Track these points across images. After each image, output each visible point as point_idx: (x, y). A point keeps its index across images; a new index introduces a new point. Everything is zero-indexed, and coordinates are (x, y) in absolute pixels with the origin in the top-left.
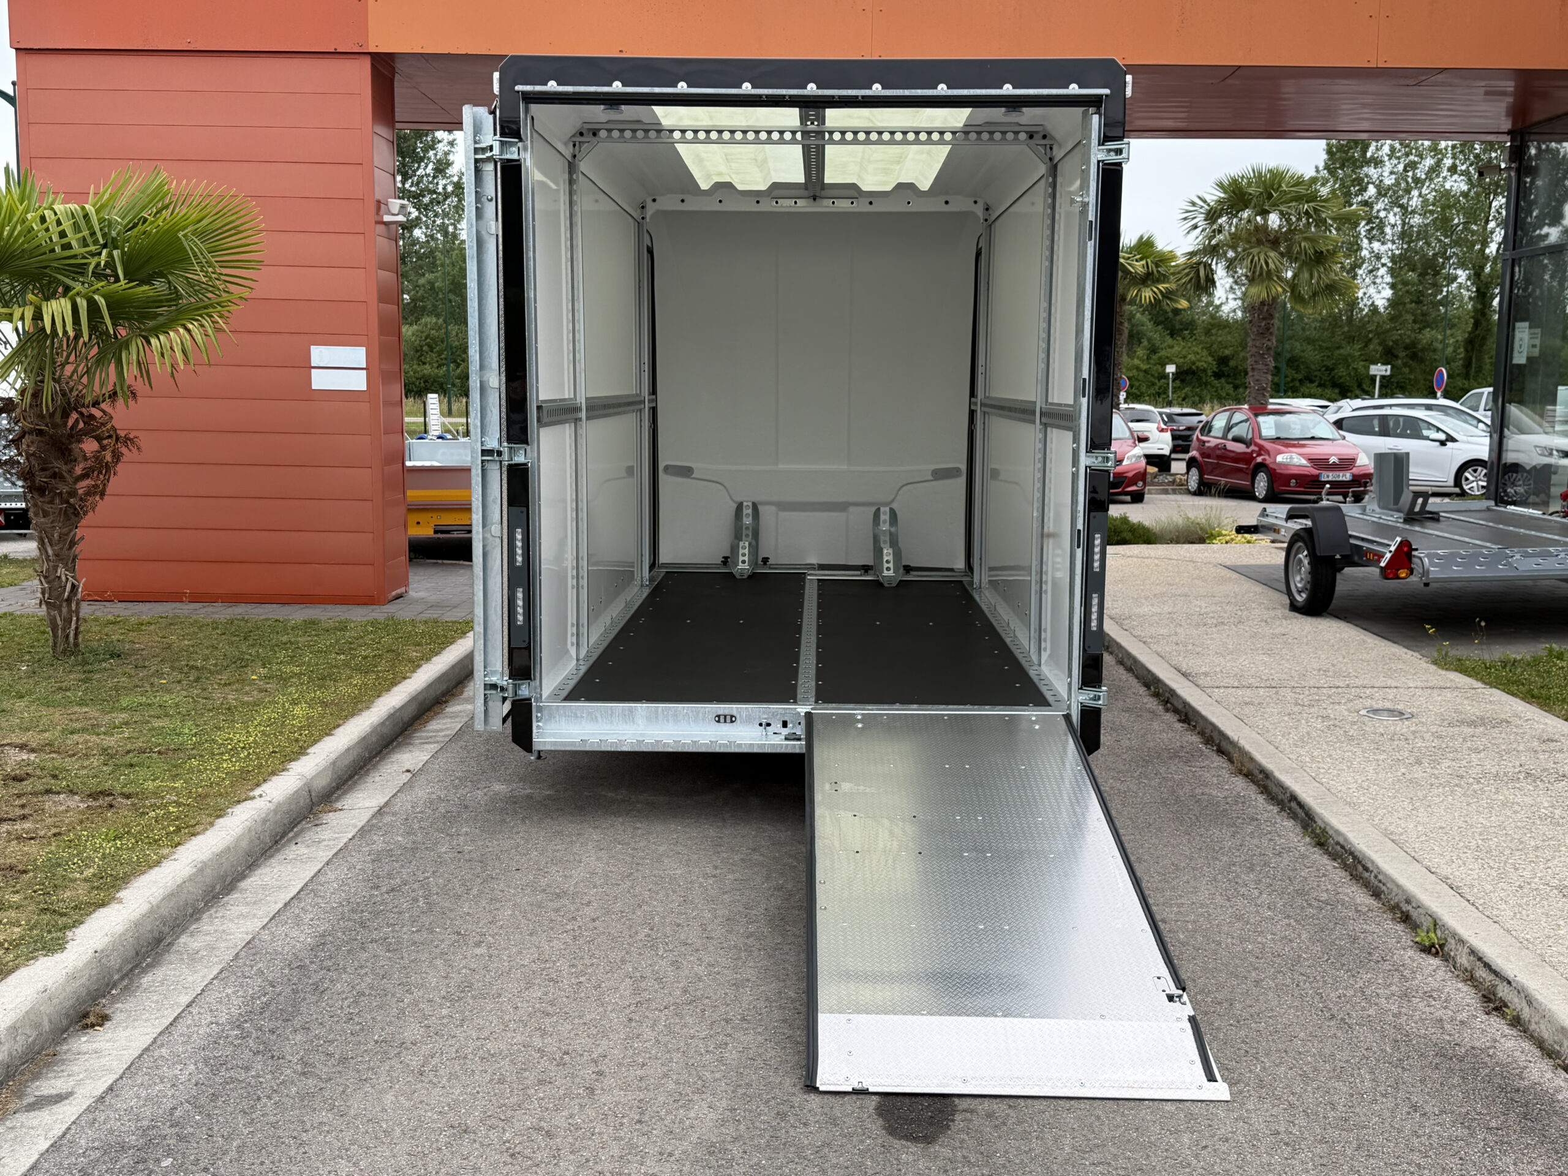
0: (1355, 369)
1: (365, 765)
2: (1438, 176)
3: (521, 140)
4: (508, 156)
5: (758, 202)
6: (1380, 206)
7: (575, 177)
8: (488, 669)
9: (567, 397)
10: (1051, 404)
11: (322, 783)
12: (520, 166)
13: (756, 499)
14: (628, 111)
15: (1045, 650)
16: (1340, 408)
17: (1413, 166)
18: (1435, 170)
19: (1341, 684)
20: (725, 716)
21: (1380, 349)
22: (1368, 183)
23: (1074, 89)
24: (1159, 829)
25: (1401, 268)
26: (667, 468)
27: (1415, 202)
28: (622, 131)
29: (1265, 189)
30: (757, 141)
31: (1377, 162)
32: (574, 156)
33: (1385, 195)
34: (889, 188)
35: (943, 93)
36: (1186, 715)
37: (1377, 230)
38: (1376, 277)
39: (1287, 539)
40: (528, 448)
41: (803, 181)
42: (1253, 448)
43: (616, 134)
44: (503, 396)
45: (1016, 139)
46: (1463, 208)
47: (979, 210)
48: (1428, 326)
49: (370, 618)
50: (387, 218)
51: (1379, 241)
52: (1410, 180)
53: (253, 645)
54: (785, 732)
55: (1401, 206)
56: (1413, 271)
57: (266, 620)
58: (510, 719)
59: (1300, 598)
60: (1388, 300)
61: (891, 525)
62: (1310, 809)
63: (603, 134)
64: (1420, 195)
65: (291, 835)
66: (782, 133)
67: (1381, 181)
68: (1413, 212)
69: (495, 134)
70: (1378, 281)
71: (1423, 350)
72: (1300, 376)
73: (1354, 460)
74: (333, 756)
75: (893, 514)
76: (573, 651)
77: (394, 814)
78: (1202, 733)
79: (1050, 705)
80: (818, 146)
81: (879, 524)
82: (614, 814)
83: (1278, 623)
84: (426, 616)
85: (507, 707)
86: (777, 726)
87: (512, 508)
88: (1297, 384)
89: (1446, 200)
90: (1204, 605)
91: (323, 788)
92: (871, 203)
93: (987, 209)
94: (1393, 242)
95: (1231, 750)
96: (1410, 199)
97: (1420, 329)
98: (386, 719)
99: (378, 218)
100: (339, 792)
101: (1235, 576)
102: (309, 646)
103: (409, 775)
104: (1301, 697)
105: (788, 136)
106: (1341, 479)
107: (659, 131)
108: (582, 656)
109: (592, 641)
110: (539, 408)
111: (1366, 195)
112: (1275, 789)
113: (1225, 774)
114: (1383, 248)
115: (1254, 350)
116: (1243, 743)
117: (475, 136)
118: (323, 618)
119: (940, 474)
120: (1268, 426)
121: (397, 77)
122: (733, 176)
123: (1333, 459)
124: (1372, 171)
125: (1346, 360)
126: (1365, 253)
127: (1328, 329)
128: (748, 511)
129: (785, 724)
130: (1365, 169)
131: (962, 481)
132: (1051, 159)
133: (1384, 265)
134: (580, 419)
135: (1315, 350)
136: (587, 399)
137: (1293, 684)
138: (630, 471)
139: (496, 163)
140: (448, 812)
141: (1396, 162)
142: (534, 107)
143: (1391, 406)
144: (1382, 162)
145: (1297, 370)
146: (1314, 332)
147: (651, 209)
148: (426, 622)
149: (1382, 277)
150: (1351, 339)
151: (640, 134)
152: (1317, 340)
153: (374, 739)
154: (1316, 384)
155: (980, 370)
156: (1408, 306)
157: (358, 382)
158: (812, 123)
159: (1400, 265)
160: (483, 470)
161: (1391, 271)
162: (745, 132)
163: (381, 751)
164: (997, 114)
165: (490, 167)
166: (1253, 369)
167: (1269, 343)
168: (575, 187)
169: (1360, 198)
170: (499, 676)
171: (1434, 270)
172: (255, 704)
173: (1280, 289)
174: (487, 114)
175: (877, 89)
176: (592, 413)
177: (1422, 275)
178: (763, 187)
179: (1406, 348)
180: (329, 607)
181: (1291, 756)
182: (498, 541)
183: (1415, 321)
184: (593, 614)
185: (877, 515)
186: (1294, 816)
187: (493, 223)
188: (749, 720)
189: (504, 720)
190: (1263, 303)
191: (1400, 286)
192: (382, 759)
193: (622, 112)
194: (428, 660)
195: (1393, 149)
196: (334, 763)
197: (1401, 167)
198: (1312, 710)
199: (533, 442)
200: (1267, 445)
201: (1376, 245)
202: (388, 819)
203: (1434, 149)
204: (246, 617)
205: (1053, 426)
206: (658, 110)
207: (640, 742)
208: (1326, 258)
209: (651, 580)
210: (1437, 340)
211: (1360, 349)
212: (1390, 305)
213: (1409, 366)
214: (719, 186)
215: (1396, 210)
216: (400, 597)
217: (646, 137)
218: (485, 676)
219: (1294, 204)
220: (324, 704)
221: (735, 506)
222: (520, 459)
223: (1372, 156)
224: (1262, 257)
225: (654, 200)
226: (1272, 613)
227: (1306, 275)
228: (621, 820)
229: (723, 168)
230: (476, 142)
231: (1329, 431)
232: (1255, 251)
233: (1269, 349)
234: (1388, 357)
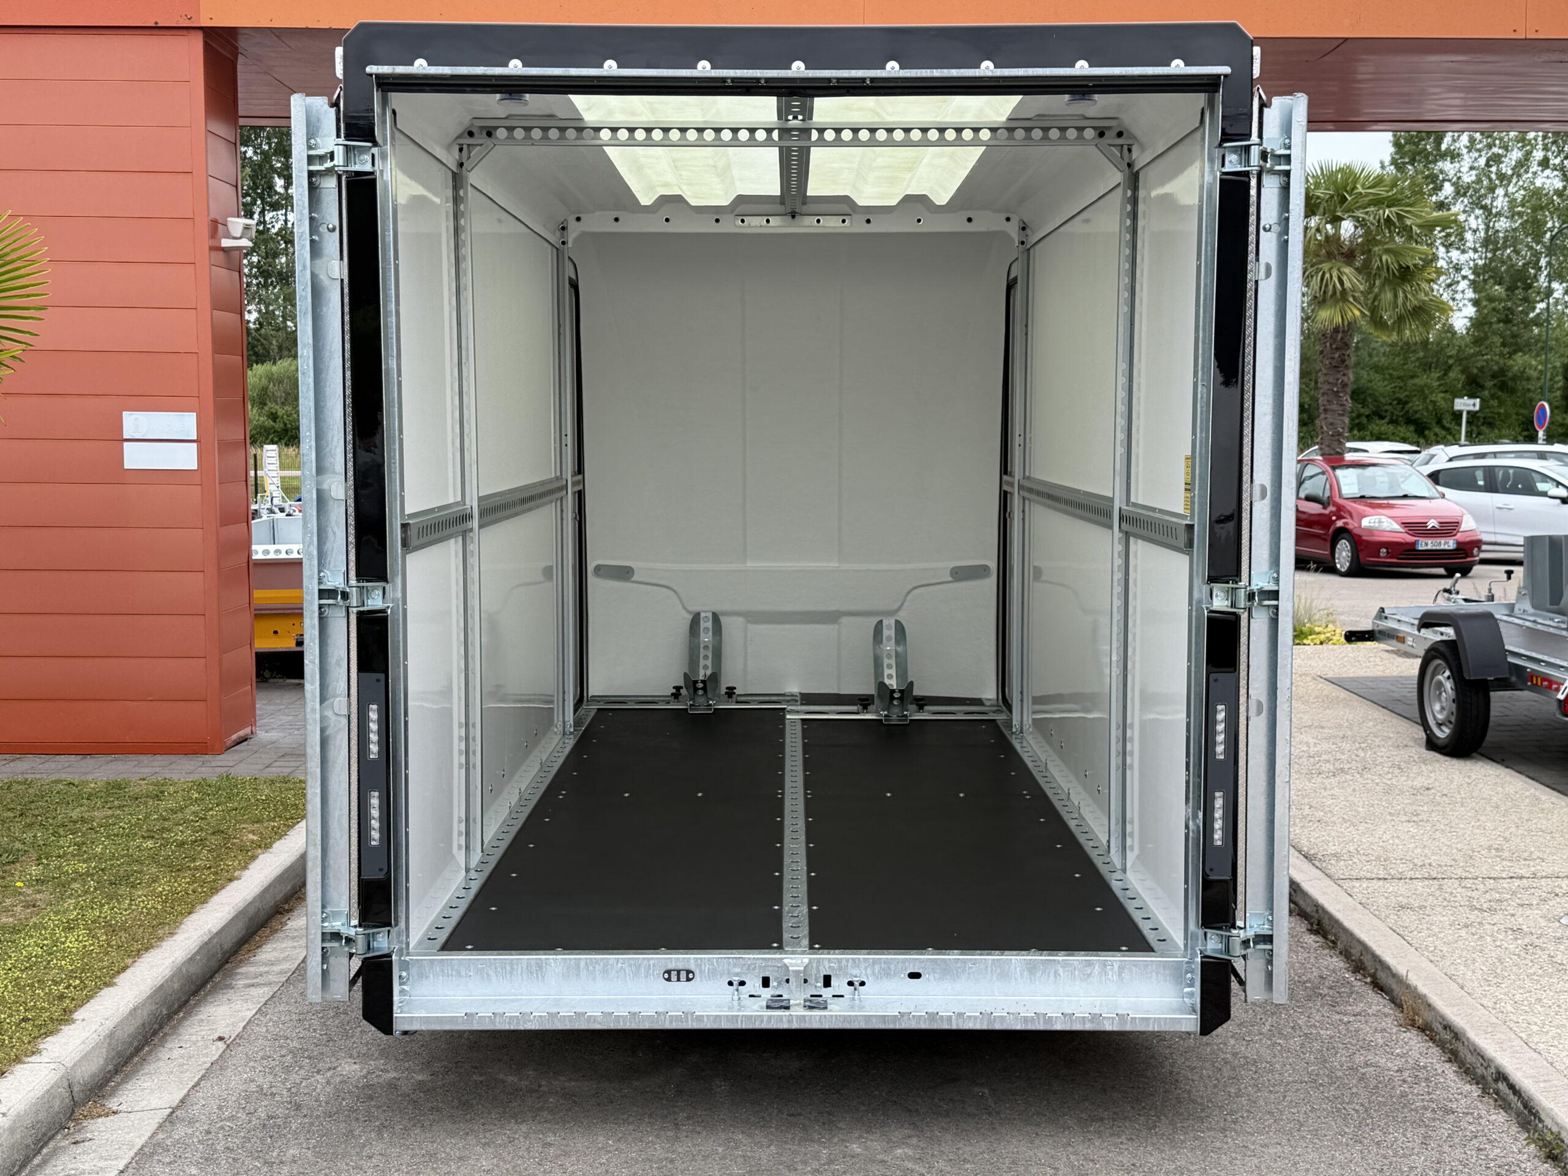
0: (1434, 403)
1: (161, 1027)
2: (1527, 172)
3: (375, 144)
4: (357, 168)
5: (717, 221)
6: (1457, 208)
7: (461, 193)
8: (328, 910)
9: (451, 501)
10: (1135, 505)
11: (93, 1067)
12: (374, 181)
13: (717, 608)
14: (535, 102)
15: (1132, 849)
16: (1433, 456)
17: (1497, 159)
18: (1522, 165)
19: (1523, 872)
20: (679, 972)
21: (1463, 377)
22: (1444, 180)
23: (1178, 67)
24: (1315, 1133)
25: (1485, 281)
26: (598, 569)
27: (1500, 202)
28: (527, 129)
29: (1337, 190)
30: (718, 143)
31: (1453, 156)
32: (461, 165)
33: (1464, 195)
34: (893, 202)
35: (989, 74)
36: (1319, 923)
37: (1455, 235)
38: (1456, 292)
39: (1422, 653)
40: (388, 587)
41: (779, 194)
42: (1332, 508)
43: (519, 134)
44: (351, 510)
45: (1080, 137)
46: (1557, 209)
47: (1013, 230)
48: (1520, 350)
49: (196, 777)
50: (226, 243)
51: (1458, 249)
52: (1493, 176)
53: (30, 826)
54: (767, 994)
55: (1484, 208)
56: (1500, 284)
57: (57, 782)
58: (359, 983)
59: (1443, 734)
60: (1471, 318)
61: (897, 643)
62: (1530, 1099)
63: (501, 133)
64: (1506, 195)
65: (36, 1161)
66: (752, 131)
67: (1459, 178)
68: (1499, 214)
69: (338, 136)
70: (1458, 296)
71: (1514, 378)
72: (1367, 412)
73: (1457, 524)
74: (110, 1025)
75: (900, 629)
76: (461, 856)
77: (191, 1122)
78: (1346, 954)
79: (1153, 951)
80: (801, 149)
81: (881, 642)
82: (514, 1116)
83: (1415, 769)
84: (274, 771)
85: (356, 964)
86: (754, 984)
87: (363, 675)
88: (1364, 420)
89: (1537, 199)
90: (1312, 741)
91: (93, 1076)
92: (868, 221)
93: (1024, 229)
94: (1475, 250)
95: (1394, 986)
96: (1494, 199)
97: (1511, 354)
98: (198, 952)
99: (214, 243)
100: (118, 1078)
101: (1343, 694)
102: (107, 826)
103: (221, 1045)
104: (1475, 894)
105: (761, 135)
106: (1442, 547)
107: (580, 130)
108: (473, 864)
109: (490, 833)
110: (404, 526)
111: (1441, 196)
112: (1470, 1058)
113: (1389, 1023)
114: (1464, 258)
115: (1326, 387)
116: (1414, 980)
117: (308, 140)
118: (134, 778)
119: (961, 574)
120: (1349, 482)
121: (241, 60)
122: (684, 187)
123: (1432, 523)
124: (1447, 166)
125: (1421, 391)
126: (1441, 263)
127: (1399, 355)
128: (706, 624)
129: (766, 982)
130: (1440, 164)
131: (990, 584)
132: (1129, 165)
133: (1464, 277)
134: (471, 530)
135: (1384, 380)
136: (480, 499)
137: (1460, 872)
138: (548, 572)
139: (339, 177)
140: (270, 1117)
141: (1476, 155)
142: (397, 99)
143: (1495, 455)
144: (1459, 155)
145: (1364, 403)
146: (1383, 359)
147: (574, 231)
148: (273, 782)
149: (1463, 292)
150: (1427, 367)
151: (554, 134)
152: (1387, 368)
153: (176, 986)
154: (1387, 420)
155: (1017, 441)
156: (1495, 326)
157: (186, 458)
158: (795, 118)
159: (1483, 276)
160: (322, 618)
161: (1474, 285)
162: (701, 130)
163: (187, 1002)
164: (1059, 103)
165: (330, 183)
166: (1325, 410)
167: (1345, 379)
168: (462, 207)
169: (1434, 198)
170: (344, 920)
171: (1525, 283)
172: (15, 930)
173: (1357, 313)
174: (326, 107)
175: (892, 69)
176: (486, 519)
177: (1511, 289)
178: (725, 202)
179: (1494, 376)
180: (145, 759)
181: (1484, 1002)
182: (345, 721)
183: (1504, 345)
184: (491, 792)
185: (878, 629)
186: (1504, 1105)
187: (336, 263)
188: (713, 974)
189: (353, 982)
190: (1336, 330)
191: (1484, 303)
192: (189, 1014)
193: (526, 103)
194: (268, 846)
195: (1472, 141)
196: (111, 1035)
197: (1482, 161)
198: (1496, 918)
199: (395, 575)
200: (1350, 505)
201: (1455, 254)
202: (180, 1131)
203: (1522, 140)
204: (30, 777)
205: (1137, 536)
206: (579, 101)
207: (552, 1016)
208: (1413, 274)
209: (577, 723)
210: (1530, 366)
211: (1439, 379)
212: (1472, 325)
213: (1498, 398)
214: (664, 200)
215: (1478, 212)
216: (245, 739)
217: (562, 137)
218: (323, 920)
219: (1372, 209)
220: (112, 929)
221: (691, 617)
222: (375, 602)
223: (1448, 149)
224: (1335, 274)
225: (578, 219)
226: (1404, 754)
227: (1389, 295)
228: (524, 1128)
229: (670, 178)
230: (310, 148)
231: (1425, 488)
232: (1326, 266)
233: (1344, 385)
234: (1472, 388)
